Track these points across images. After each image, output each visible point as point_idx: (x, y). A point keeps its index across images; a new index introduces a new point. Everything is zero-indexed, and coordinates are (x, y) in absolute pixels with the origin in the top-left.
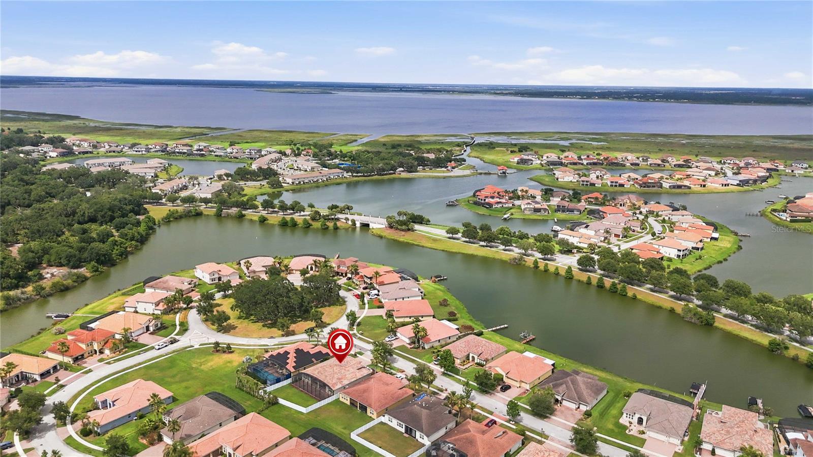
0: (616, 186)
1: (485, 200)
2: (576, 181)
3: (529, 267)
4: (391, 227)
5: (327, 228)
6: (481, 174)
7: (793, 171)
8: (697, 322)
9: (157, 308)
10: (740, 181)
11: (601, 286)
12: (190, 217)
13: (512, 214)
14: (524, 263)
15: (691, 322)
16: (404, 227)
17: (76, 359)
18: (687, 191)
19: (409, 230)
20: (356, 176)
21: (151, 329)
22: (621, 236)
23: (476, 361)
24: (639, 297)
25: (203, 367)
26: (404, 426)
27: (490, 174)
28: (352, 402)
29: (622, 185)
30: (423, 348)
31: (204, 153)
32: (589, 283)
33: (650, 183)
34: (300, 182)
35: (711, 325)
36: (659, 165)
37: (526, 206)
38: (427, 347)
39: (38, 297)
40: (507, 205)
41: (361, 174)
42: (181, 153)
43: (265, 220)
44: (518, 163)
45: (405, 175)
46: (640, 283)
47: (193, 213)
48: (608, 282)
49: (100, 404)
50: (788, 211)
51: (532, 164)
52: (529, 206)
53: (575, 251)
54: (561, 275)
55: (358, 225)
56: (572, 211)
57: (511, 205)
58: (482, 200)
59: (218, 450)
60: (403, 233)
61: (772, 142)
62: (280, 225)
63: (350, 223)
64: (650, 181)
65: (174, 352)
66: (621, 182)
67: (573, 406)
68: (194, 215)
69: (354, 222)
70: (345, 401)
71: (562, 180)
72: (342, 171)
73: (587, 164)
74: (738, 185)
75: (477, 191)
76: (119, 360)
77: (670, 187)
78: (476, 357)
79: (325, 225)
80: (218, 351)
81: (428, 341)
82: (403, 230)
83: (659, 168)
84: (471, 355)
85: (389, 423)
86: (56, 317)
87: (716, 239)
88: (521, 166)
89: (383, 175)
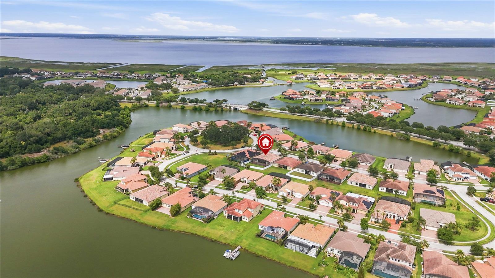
0: (350, 89)
1: (290, 96)
2: (329, 87)
3: (324, 123)
4: (250, 109)
5: (218, 111)
6: (278, 85)
7: (433, 80)
8: (403, 139)
9: (170, 141)
10: (409, 85)
11: (359, 129)
12: (143, 107)
13: (305, 102)
14: (321, 121)
15: (400, 139)
16: (258, 108)
17: (152, 159)
18: (385, 90)
19: (260, 110)
20: (214, 87)
21: (174, 148)
22: (361, 110)
23: (320, 153)
24: (376, 132)
25: (209, 159)
26: (305, 171)
27: (283, 85)
28: (280, 166)
29: (353, 88)
30: (296, 151)
31: (120, 76)
32: (353, 128)
33: (367, 87)
34: (187, 91)
35: (409, 140)
36: (368, 79)
37: (311, 98)
38: (297, 150)
39: (106, 140)
40: (301, 99)
41: (217, 86)
42: (106, 77)
43: (184, 108)
44: (296, 79)
45: (239, 86)
46: (376, 126)
47: (145, 105)
48: (362, 127)
49: (180, 170)
50: (434, 97)
51: (303, 79)
52: (313, 98)
53: (342, 116)
54: (339, 125)
55: (232, 109)
56: (333, 100)
57: (303, 98)
58: (288, 96)
59: (239, 180)
60: (258, 111)
61: (420, 67)
62: (193, 110)
63: (228, 108)
64: (366, 86)
65: (191, 156)
66: (352, 87)
67: (365, 164)
68: (145, 106)
69: (230, 107)
70: (276, 166)
71: (322, 87)
72: (207, 84)
73: (331, 79)
74: (408, 87)
75: (283, 93)
76: (170, 159)
77: (376, 88)
78: (320, 152)
79: (217, 109)
80: (210, 154)
81: (297, 148)
82: (257, 110)
83: (368, 80)
84: (318, 151)
85: (298, 171)
86: (123, 147)
87: (403, 109)
88: (297, 81)
89: (228, 86)
